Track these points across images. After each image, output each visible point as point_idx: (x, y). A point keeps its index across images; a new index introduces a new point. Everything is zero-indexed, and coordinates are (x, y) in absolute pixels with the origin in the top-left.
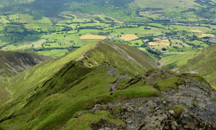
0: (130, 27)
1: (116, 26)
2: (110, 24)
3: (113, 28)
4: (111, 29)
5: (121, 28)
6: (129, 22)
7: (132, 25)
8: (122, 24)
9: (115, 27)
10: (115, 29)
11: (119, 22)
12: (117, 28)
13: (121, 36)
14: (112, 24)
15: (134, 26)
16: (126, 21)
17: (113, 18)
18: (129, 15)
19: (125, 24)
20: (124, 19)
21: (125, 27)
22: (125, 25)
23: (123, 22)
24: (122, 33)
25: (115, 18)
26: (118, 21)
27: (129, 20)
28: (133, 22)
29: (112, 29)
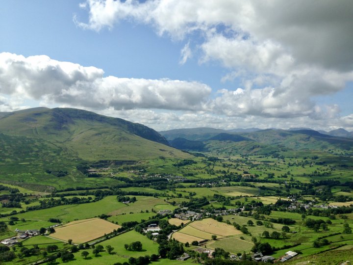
0: (76, 201)
1: (27, 203)
2: (6, 202)
3: (18, 210)
4: (9, 212)
5: (44, 206)
6: (66, 191)
7: (80, 197)
8: (48, 196)
9: (24, 206)
10: (23, 212)
11: (36, 193)
12: (30, 209)
13: (52, 231)
14: (11, 200)
15: (86, 197)
16: (58, 189)
17: (16, 185)
18: (63, 175)
19: (58, 196)
20: (50, 185)
21: (59, 203)
22: (57, 198)
23: (48, 191)
24: (53, 221)
25: (19, 185)
26: (31, 192)
27: (66, 185)
28: (78, 189)
29: (15, 213)
